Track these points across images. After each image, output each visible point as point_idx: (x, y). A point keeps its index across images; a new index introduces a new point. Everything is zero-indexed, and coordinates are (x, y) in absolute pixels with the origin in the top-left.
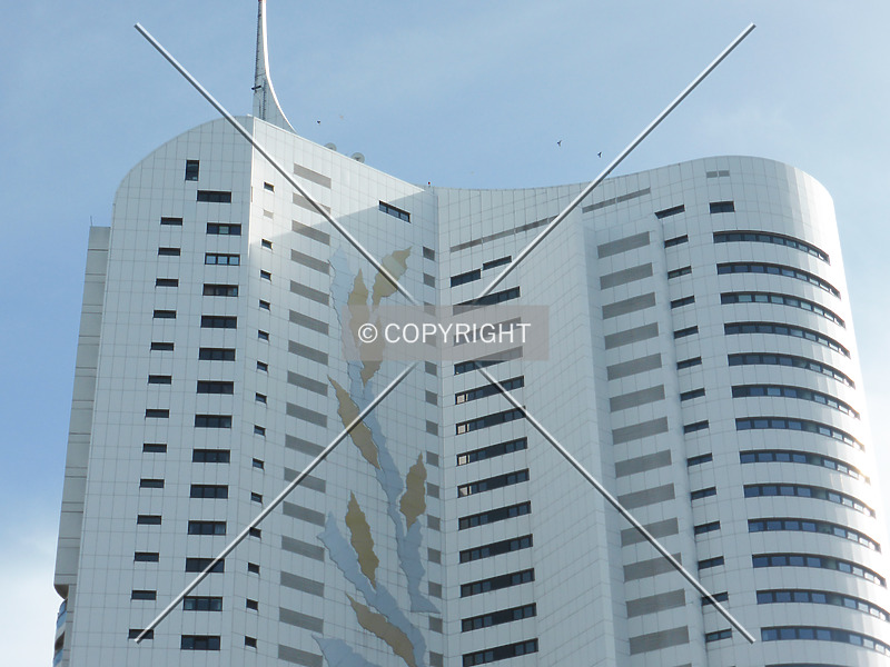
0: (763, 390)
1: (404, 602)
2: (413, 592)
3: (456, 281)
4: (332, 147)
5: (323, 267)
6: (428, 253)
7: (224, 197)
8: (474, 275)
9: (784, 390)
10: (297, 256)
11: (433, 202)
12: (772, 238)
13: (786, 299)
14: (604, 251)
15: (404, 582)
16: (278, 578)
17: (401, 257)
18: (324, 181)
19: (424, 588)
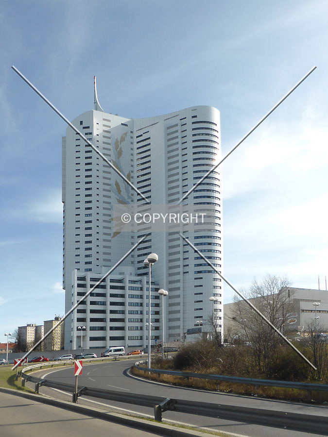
0: (199, 153)
1: (126, 197)
2: (128, 196)
3: (137, 137)
4: (111, 114)
5: (109, 138)
6: (132, 132)
7: (88, 127)
8: (141, 135)
9: (203, 152)
10: (104, 137)
11: (132, 122)
12: (204, 122)
13: (206, 134)
14: (168, 128)
15: (126, 194)
16: (102, 196)
17: (126, 134)
18: (109, 121)
19: (130, 195)
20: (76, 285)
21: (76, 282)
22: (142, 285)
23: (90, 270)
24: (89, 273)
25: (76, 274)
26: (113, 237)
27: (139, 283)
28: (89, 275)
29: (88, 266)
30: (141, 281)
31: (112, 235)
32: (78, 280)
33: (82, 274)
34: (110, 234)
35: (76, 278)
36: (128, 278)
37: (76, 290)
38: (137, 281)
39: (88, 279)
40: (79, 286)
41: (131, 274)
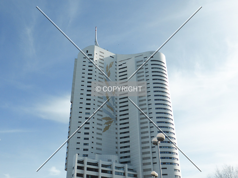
2: (113, 103)
4: (104, 49)
5: (103, 64)
6: (116, 62)
7: (91, 55)
12: (158, 61)
13: (159, 68)
16: (97, 101)
17: (113, 62)
18: (103, 53)
19: (115, 103)
20: (76, 167)
21: (77, 165)
22: (125, 171)
23: (87, 156)
24: (86, 158)
25: (77, 158)
28: (86, 160)
29: (86, 153)
30: (123, 168)
31: (103, 130)
32: (78, 163)
33: (81, 158)
34: (101, 129)
35: (77, 161)
36: (114, 165)
37: (76, 171)
38: (121, 168)
39: (86, 163)
40: (79, 168)
41: (116, 161)
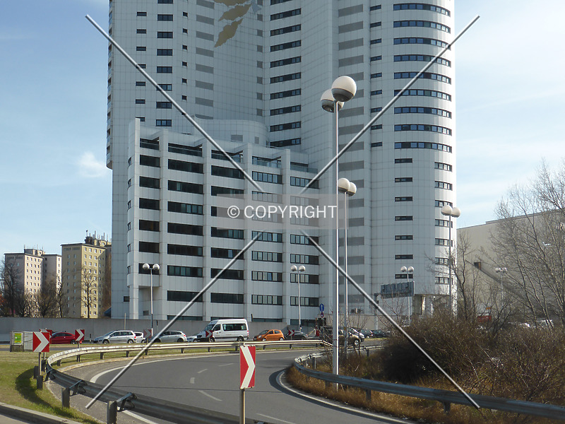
20: (137, 160)
21: (138, 152)
22: (281, 169)
23: (168, 123)
24: (165, 130)
25: (138, 131)
26: (219, 44)
27: (274, 163)
28: (167, 137)
29: (164, 114)
30: (278, 160)
31: (216, 39)
32: (142, 146)
33: (151, 133)
34: (210, 37)
35: (137, 142)
36: (251, 151)
37: (138, 171)
38: (270, 160)
39: (164, 146)
40: (145, 161)
41: (257, 141)
